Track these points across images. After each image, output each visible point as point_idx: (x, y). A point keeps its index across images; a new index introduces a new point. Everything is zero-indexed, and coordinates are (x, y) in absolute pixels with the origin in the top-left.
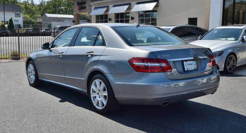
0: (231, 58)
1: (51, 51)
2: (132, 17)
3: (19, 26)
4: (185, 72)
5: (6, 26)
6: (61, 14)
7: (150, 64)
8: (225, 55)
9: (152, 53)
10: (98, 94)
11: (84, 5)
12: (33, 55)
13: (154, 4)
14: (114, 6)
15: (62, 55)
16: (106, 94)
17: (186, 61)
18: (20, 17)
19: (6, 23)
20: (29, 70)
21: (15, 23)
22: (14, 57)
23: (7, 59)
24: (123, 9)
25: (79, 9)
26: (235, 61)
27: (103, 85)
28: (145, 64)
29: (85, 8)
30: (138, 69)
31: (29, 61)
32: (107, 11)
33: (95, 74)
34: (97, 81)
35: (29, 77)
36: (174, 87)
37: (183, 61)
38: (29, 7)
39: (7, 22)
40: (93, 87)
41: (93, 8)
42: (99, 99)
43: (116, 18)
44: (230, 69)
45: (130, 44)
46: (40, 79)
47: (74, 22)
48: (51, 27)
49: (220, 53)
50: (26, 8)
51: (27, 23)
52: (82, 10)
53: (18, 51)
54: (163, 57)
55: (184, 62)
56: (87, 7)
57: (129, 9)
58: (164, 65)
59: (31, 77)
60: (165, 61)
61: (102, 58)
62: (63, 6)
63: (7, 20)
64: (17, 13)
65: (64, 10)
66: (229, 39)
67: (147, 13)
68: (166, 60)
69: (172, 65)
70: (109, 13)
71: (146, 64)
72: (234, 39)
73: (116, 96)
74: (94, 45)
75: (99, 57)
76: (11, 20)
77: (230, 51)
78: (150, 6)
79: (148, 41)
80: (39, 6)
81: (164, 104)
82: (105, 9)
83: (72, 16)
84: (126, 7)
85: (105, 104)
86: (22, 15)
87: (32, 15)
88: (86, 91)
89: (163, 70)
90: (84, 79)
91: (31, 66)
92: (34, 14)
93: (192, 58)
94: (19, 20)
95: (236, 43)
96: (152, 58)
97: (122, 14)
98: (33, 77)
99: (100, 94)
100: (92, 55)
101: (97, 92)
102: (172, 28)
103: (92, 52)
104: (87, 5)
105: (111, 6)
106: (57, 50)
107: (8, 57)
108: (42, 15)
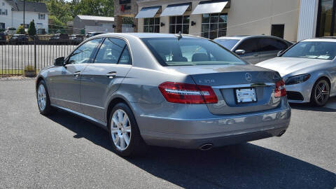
0: (321, 85)
1: (66, 68)
2: (192, 22)
3: (43, 32)
4: (237, 104)
5: (26, 30)
6: (98, 15)
7: (185, 92)
8: (312, 81)
9: (190, 77)
10: (120, 129)
11: (128, 5)
12: (44, 73)
13: (224, 4)
14: (169, 6)
15: (79, 75)
16: (130, 131)
17: (240, 89)
18: (44, 18)
19: (26, 26)
20: (39, 92)
21: (37, 27)
22: (29, 73)
23: (19, 75)
24: (180, 11)
25: (122, 10)
26: (328, 89)
27: (126, 117)
28: (180, 92)
29: (129, 8)
30: (170, 98)
31: (40, 80)
32: (159, 12)
33: (116, 103)
34: (119, 112)
35: (39, 101)
36: (227, 124)
37: (235, 89)
38: (57, 5)
39: (28, 25)
40: (114, 120)
41: (140, 8)
42: (121, 136)
43: (170, 23)
44: (320, 100)
45: (163, 63)
46: (52, 105)
47: (114, 26)
48: (84, 33)
49: (306, 77)
50: (53, 7)
51: (53, 27)
52: (126, 11)
53: (33, 65)
54: (206, 82)
55: (237, 90)
56: (133, 8)
57: (189, 10)
58: (206, 94)
59: (42, 101)
60: (209, 89)
61: (126, 81)
62: (102, 5)
63: (28, 22)
64: (41, 13)
65: (103, 10)
66: (321, 57)
67: (214, 16)
68: (210, 87)
69: (218, 94)
70: (161, 15)
71: (182, 92)
72: (328, 57)
73: (142, 134)
74: (118, 63)
75: (122, 79)
76: (32, 24)
77: (320, 74)
78: (218, 7)
79: (194, 60)
80: (70, 4)
81: (205, 147)
82: (157, 10)
83: (112, 19)
84: (185, 8)
85: (128, 144)
86: (47, 17)
87: (61, 17)
88: (106, 125)
89: (205, 101)
90: (104, 108)
91: (42, 87)
92: (63, 15)
93: (249, 85)
94: (43, 23)
95: (330, 63)
96: (190, 83)
97: (179, 18)
98: (44, 102)
99: (122, 129)
100: (114, 77)
101: (119, 127)
102: (241, 39)
103: (115, 72)
104: (132, 5)
105: (164, 6)
106: (73, 67)
107: (20, 73)
108: (74, 17)
